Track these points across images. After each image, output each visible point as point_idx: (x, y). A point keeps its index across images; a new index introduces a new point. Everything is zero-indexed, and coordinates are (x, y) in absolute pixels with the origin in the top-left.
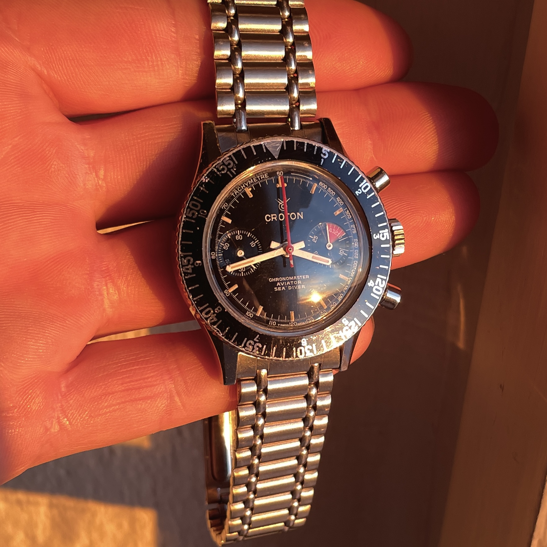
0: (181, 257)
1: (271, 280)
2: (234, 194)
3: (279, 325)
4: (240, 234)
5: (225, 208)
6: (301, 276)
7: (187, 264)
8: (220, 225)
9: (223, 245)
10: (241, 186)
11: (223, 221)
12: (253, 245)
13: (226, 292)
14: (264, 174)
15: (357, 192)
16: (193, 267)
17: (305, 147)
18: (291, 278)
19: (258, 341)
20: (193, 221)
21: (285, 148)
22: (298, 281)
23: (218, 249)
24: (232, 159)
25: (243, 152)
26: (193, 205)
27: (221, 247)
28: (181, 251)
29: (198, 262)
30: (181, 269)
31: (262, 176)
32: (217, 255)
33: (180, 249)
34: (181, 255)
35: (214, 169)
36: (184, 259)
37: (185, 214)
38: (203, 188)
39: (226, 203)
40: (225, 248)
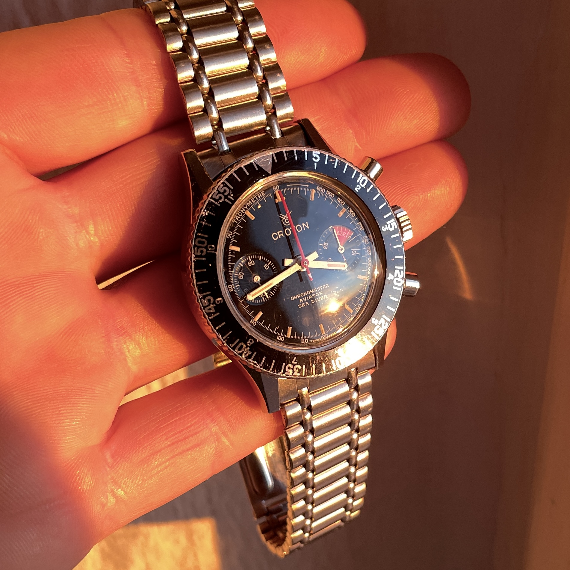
0: (201, 299)
1: (293, 298)
2: (236, 220)
3: (311, 341)
4: (252, 260)
5: (231, 237)
6: (321, 287)
7: (208, 304)
8: (230, 255)
9: (238, 275)
10: (241, 211)
11: (232, 251)
12: (267, 268)
13: (252, 322)
14: (260, 193)
15: (356, 189)
16: (215, 305)
17: (296, 155)
18: (312, 291)
19: (296, 363)
20: (204, 259)
21: (276, 161)
22: (320, 293)
23: (234, 280)
24: (226, 186)
25: (235, 176)
26: (200, 242)
27: (236, 278)
28: (199, 292)
29: (218, 299)
30: (204, 311)
31: (259, 195)
32: (234, 287)
33: (197, 291)
34: (199, 296)
35: (211, 200)
36: (204, 300)
37: (194, 253)
38: (205, 222)
39: (230, 232)
40: (240, 278)
